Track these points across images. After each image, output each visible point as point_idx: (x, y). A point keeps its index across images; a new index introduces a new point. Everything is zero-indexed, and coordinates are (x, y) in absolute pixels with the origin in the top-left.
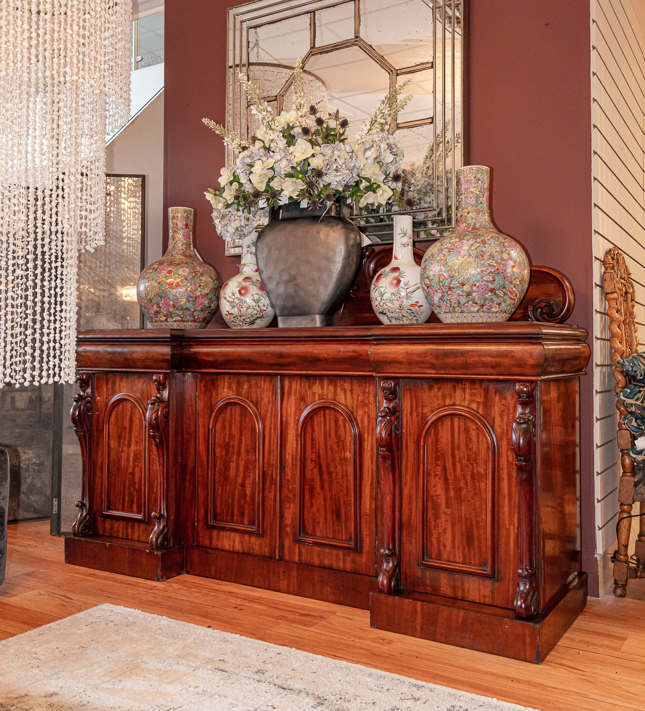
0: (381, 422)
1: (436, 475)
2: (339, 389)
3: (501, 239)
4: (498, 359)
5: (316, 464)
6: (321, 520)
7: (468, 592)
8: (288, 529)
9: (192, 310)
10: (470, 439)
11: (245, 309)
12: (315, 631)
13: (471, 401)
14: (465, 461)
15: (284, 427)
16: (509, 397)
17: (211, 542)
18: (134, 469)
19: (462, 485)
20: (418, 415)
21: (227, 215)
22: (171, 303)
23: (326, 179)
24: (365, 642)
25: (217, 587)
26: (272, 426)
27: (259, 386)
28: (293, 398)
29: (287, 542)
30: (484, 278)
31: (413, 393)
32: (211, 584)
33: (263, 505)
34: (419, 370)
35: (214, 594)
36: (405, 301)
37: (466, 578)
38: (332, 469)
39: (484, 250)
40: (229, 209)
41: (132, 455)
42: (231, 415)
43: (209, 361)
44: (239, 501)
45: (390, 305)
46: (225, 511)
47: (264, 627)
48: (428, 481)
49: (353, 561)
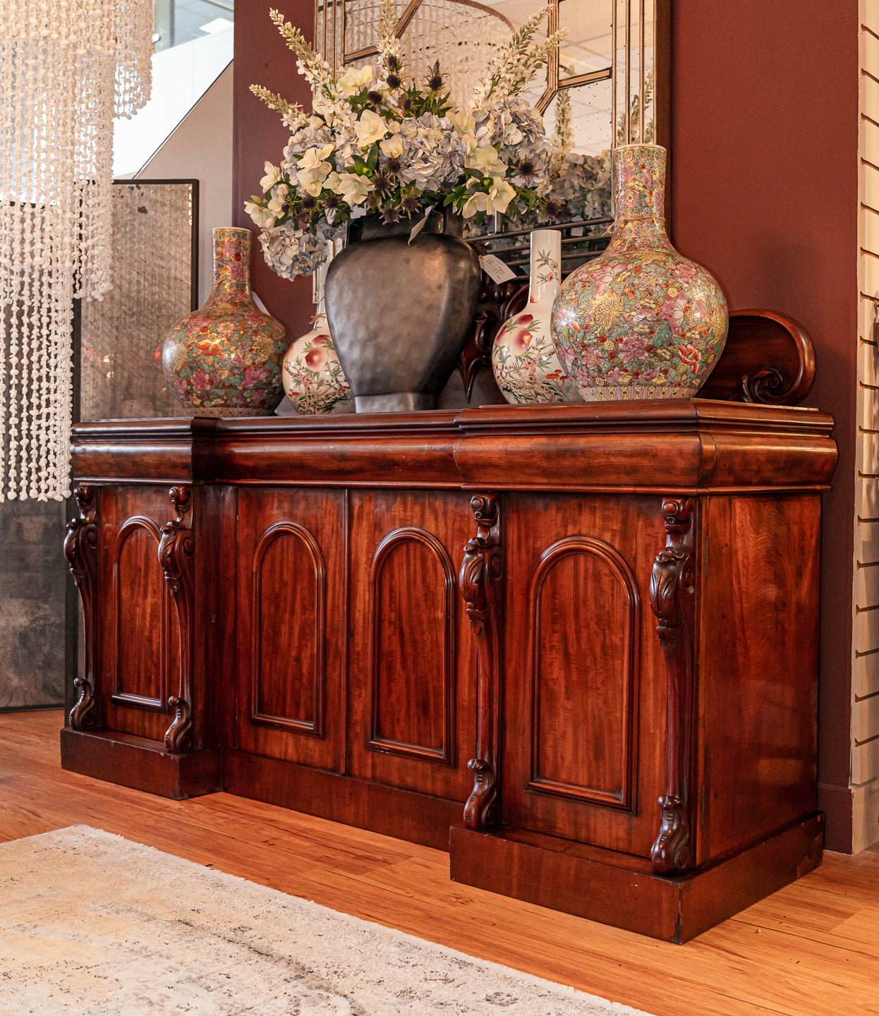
0: (468, 561)
1: (552, 647)
2: (427, 511)
3: (670, 265)
4: (634, 460)
5: (395, 628)
6: (403, 715)
7: (595, 832)
8: (358, 729)
9: (240, 388)
10: (602, 590)
11: (315, 386)
12: (366, 882)
13: (604, 529)
14: (593, 626)
15: (352, 570)
16: (657, 522)
17: (256, 746)
18: (151, 632)
19: (588, 662)
20: (528, 552)
21: (278, 237)
22: (207, 377)
23: (408, 174)
24: (428, 900)
25: (256, 812)
26: (337, 569)
27: (320, 505)
28: (365, 523)
29: (357, 748)
30: (636, 329)
31: (522, 516)
32: (250, 808)
33: (325, 691)
34: (524, 479)
35: (246, 821)
36: (538, 369)
37: (592, 810)
38: (418, 637)
39: (636, 282)
40: (282, 228)
41: (149, 611)
42: (283, 549)
43: (248, 467)
44: (293, 684)
45: (516, 375)
46: (274, 699)
47: (289, 870)
48: (540, 657)
49: (447, 781)
